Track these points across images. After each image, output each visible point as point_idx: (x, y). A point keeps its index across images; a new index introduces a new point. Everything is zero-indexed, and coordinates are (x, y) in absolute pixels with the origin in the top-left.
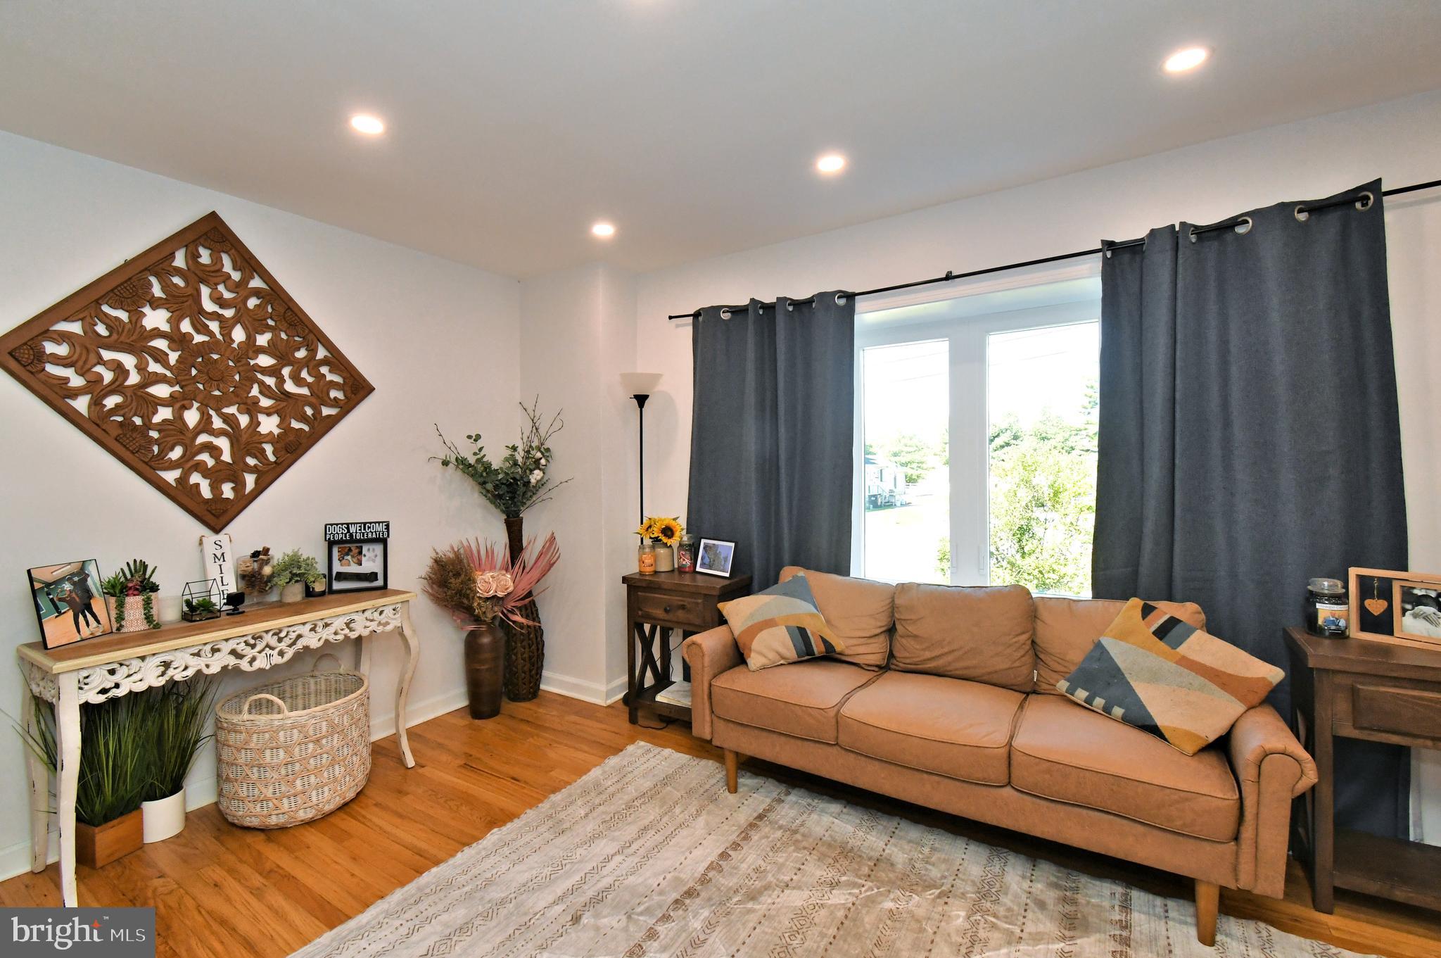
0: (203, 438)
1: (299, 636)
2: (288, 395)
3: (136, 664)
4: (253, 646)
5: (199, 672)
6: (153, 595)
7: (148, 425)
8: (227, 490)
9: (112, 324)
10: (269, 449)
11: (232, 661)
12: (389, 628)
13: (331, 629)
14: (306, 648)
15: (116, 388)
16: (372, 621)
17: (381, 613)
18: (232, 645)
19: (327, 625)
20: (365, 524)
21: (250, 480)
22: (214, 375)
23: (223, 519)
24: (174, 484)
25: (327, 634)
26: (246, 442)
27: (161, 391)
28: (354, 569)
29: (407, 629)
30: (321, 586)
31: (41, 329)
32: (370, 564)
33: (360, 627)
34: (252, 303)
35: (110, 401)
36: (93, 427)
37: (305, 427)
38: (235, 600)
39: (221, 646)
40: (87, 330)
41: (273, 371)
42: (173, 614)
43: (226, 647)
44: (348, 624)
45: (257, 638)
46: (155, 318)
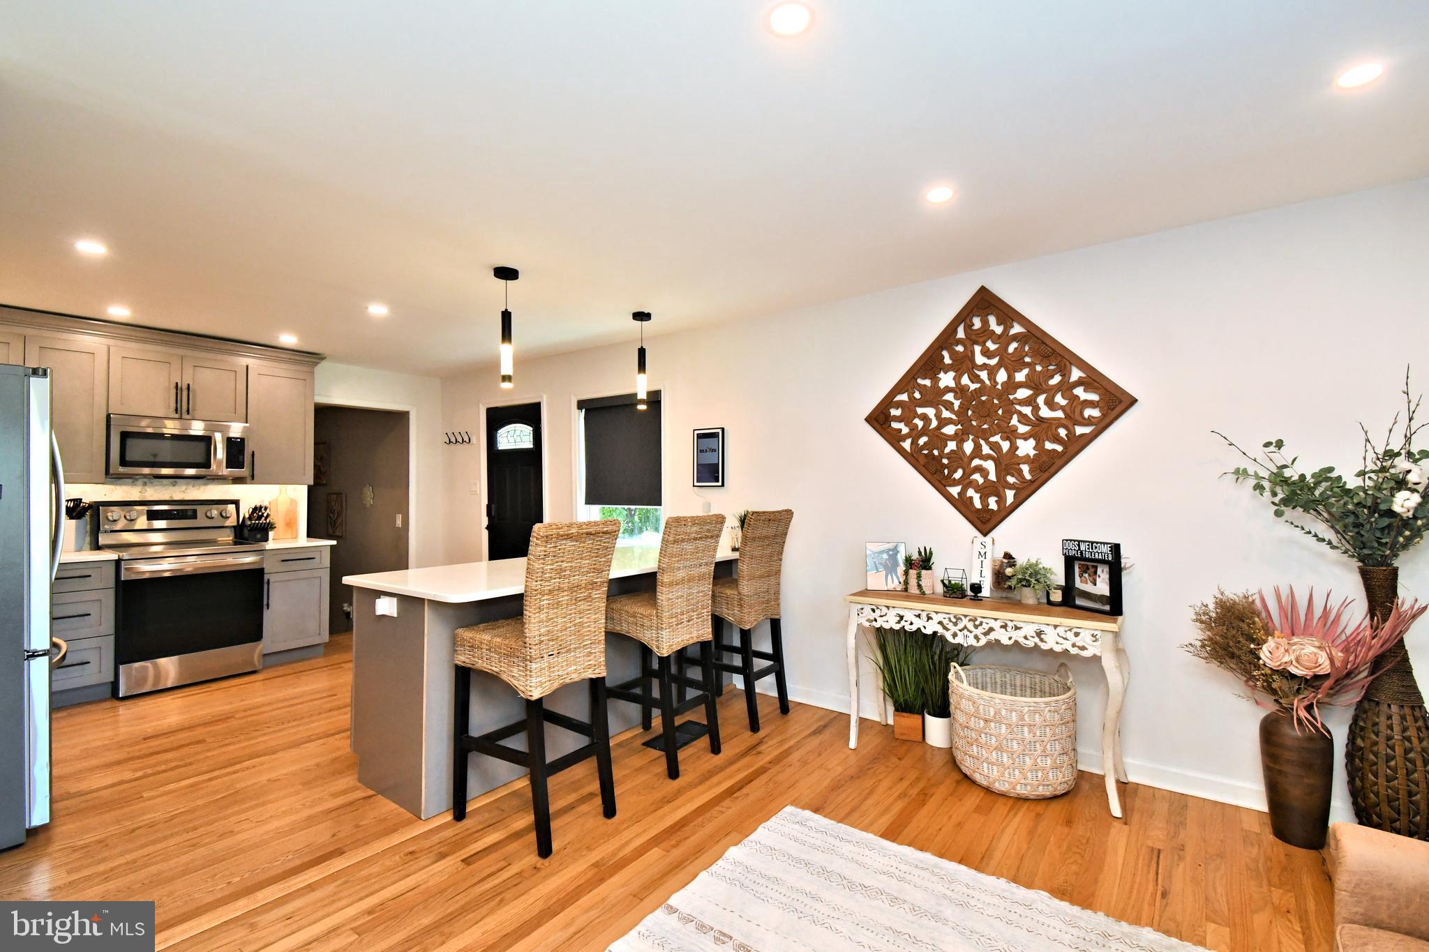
0: (976, 462)
1: (991, 630)
2: (1041, 420)
3: (885, 610)
4: (955, 624)
5: (919, 629)
6: (924, 572)
7: (942, 456)
8: (993, 503)
9: (922, 389)
10: (1025, 468)
11: (940, 630)
12: (1085, 654)
13: (1021, 633)
14: (998, 641)
15: (924, 431)
16: (1066, 639)
17: (1077, 634)
19: (1017, 628)
20: (1092, 543)
21: (1010, 496)
22: (985, 412)
23: (988, 527)
24: (957, 497)
25: (1018, 636)
26: (1007, 464)
27: (950, 430)
28: (1088, 588)
29: (1109, 663)
30: (1057, 596)
31: (888, 402)
32: (1102, 587)
33: (1052, 641)
34: (1012, 347)
35: (922, 440)
36: (912, 458)
37: (1059, 448)
38: (976, 588)
39: (933, 615)
40: (911, 397)
41: (1029, 401)
42: (940, 589)
43: (936, 618)
44: (1039, 634)
45: (958, 619)
46: (947, 379)
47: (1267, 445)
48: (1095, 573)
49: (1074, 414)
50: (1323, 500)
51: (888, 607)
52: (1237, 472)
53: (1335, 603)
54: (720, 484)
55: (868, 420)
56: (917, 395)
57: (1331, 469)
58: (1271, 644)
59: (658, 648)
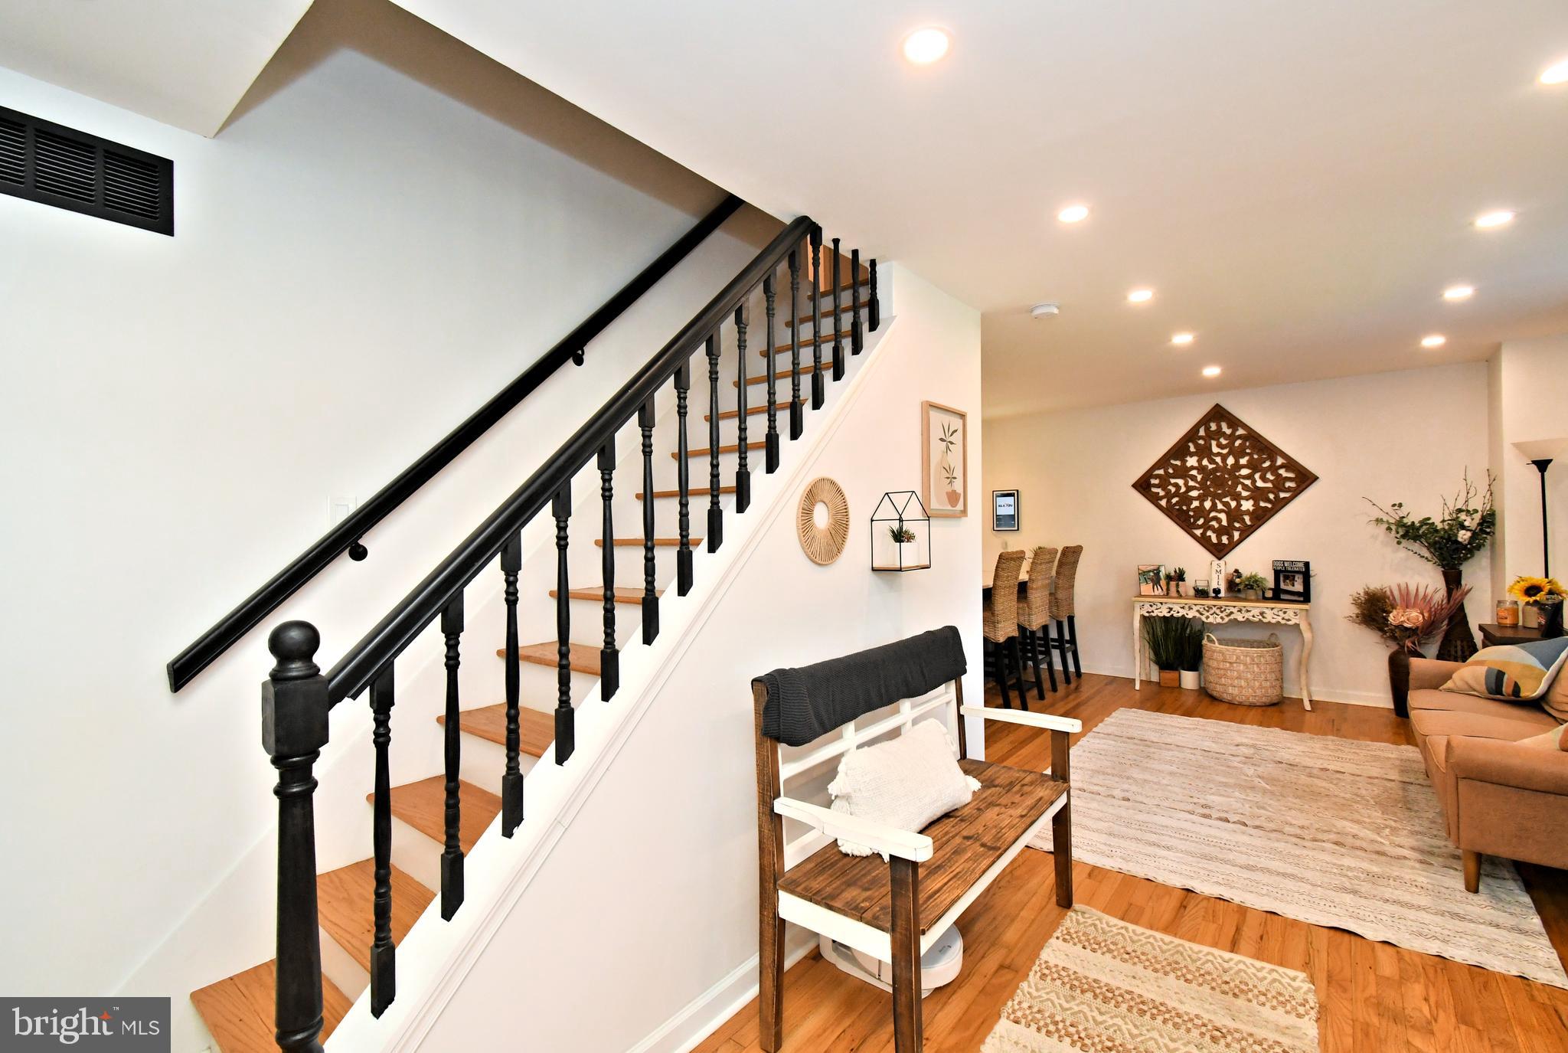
0: (1213, 515)
1: (1232, 613)
2: (1257, 489)
3: (1159, 605)
4: (1208, 611)
5: (1183, 615)
6: (1180, 583)
7: (1189, 509)
8: (1225, 540)
9: (1175, 467)
10: (1247, 518)
11: (1198, 615)
12: (1290, 624)
13: (1251, 614)
14: (1236, 619)
15: (1176, 494)
16: (1278, 616)
17: (1285, 613)
18: (1198, 608)
19: (1248, 611)
20: (1292, 562)
21: (1236, 535)
22: (1219, 483)
23: (1221, 555)
24: (1200, 536)
25: (1249, 616)
26: (1234, 515)
27: (1194, 493)
28: (1290, 588)
29: (1303, 627)
30: (1269, 594)
31: (1149, 474)
32: (1298, 587)
33: (1270, 617)
34: (1238, 443)
35: (1174, 500)
36: (1168, 511)
37: (1269, 506)
38: (1217, 591)
39: (1194, 607)
40: (1166, 472)
41: (1250, 477)
42: (1192, 592)
43: (1195, 608)
44: (1262, 614)
45: (1210, 608)
46: (1192, 461)
47: (1394, 505)
48: (1294, 579)
49: (1279, 484)
50: (1424, 535)
51: (1162, 603)
52: (1377, 520)
53: (1430, 591)
54: (1016, 528)
55: (1135, 486)
56: (1171, 471)
57: (1429, 519)
58: (1395, 612)
59: (1029, 625)
